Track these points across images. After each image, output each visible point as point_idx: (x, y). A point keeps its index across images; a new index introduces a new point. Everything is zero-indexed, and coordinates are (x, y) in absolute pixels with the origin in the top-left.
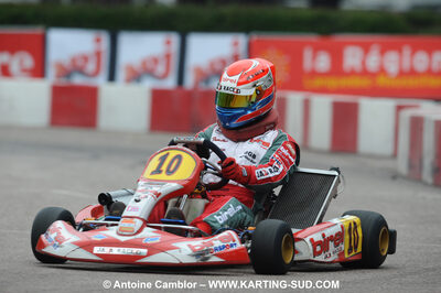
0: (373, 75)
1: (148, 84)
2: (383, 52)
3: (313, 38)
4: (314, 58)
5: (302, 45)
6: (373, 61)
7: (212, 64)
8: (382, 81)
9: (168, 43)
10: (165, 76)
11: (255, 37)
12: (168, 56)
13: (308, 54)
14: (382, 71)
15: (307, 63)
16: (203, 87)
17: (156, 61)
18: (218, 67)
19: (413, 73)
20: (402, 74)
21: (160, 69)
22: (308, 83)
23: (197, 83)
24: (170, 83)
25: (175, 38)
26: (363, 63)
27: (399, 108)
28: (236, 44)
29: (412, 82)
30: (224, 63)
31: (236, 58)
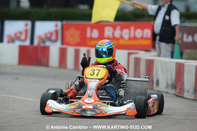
0: (118, 39)
1: (18, 43)
2: (122, 29)
4: (91, 32)
5: (86, 26)
6: (117, 33)
7: (46, 35)
8: (121, 42)
9: (26, 25)
10: (25, 40)
11: (65, 22)
12: (26, 31)
13: (89, 30)
14: (122, 37)
15: (88, 35)
16: (42, 45)
17: (21, 33)
18: (49, 35)
19: (135, 38)
20: (130, 39)
21: (23, 37)
22: (88, 43)
23: (39, 43)
24: (27, 43)
25: (29, 23)
26: (113, 34)
27: (129, 54)
28: (57, 25)
30: (51, 34)
31: (57, 32)
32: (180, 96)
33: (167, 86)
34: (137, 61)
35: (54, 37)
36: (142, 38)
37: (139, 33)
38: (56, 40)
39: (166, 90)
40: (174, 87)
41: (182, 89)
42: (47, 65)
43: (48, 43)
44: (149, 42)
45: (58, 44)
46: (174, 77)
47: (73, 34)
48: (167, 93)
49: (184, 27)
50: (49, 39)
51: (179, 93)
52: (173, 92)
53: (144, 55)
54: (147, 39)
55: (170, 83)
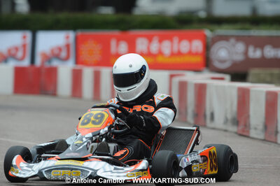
0: (154, 56)
1: (12, 64)
2: (160, 41)
3: (116, 33)
4: (118, 45)
5: (110, 38)
6: (154, 47)
7: (52, 51)
8: (160, 59)
9: (24, 37)
10: (22, 59)
11: (80, 32)
12: (24, 46)
13: (113, 43)
14: (160, 53)
15: (113, 49)
16: (47, 65)
17: (17, 49)
18: (56, 52)
19: (179, 54)
20: (173, 54)
21: (20, 54)
23: (43, 62)
24: (26, 63)
25: (29, 34)
26: (148, 48)
27: (172, 76)
28: (67, 37)
29: (178, 60)
30: (60, 49)
31: (68, 46)
32: (244, 134)
33: (226, 121)
34: (183, 86)
35: (64, 54)
36: (190, 53)
37: (185, 46)
38: (67, 59)
39: (224, 127)
40: (236, 122)
41: (247, 126)
42: (54, 94)
43: (55, 63)
44: (199, 59)
45: (70, 65)
46: (235, 108)
47: (92, 49)
48: (226, 131)
49: (249, 37)
50: (57, 57)
51: (243, 131)
52: (235, 129)
53: (192, 78)
54: (196, 54)
55: (229, 117)
